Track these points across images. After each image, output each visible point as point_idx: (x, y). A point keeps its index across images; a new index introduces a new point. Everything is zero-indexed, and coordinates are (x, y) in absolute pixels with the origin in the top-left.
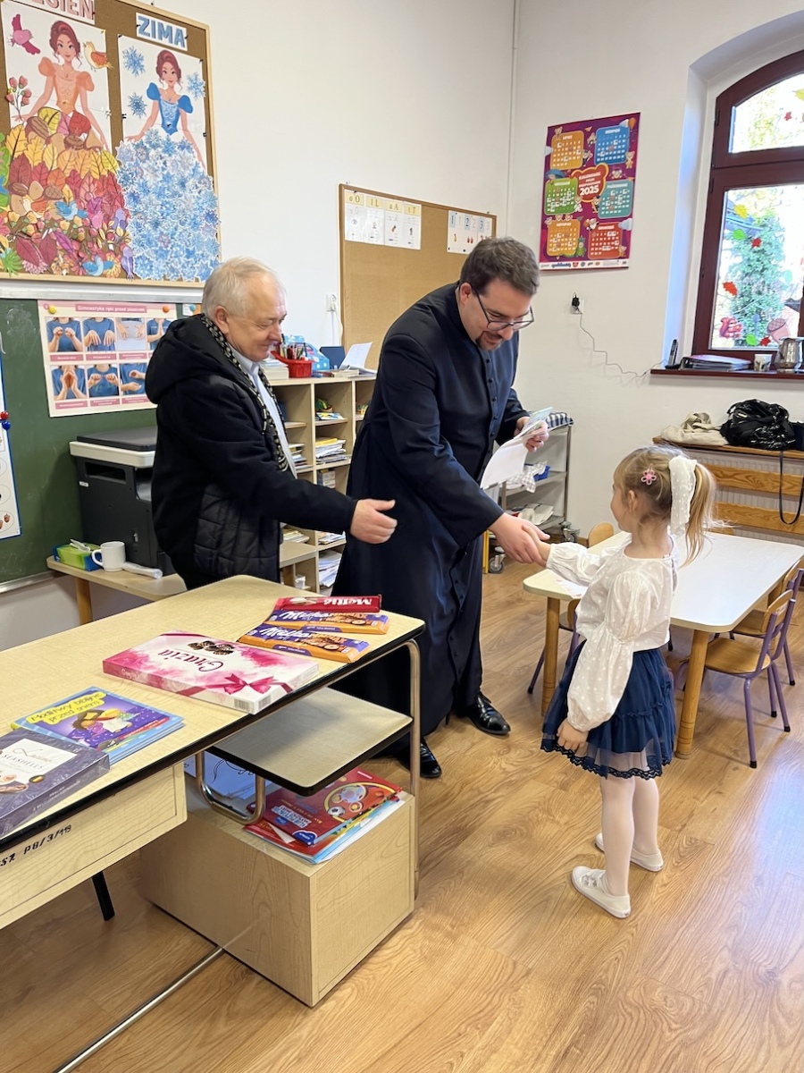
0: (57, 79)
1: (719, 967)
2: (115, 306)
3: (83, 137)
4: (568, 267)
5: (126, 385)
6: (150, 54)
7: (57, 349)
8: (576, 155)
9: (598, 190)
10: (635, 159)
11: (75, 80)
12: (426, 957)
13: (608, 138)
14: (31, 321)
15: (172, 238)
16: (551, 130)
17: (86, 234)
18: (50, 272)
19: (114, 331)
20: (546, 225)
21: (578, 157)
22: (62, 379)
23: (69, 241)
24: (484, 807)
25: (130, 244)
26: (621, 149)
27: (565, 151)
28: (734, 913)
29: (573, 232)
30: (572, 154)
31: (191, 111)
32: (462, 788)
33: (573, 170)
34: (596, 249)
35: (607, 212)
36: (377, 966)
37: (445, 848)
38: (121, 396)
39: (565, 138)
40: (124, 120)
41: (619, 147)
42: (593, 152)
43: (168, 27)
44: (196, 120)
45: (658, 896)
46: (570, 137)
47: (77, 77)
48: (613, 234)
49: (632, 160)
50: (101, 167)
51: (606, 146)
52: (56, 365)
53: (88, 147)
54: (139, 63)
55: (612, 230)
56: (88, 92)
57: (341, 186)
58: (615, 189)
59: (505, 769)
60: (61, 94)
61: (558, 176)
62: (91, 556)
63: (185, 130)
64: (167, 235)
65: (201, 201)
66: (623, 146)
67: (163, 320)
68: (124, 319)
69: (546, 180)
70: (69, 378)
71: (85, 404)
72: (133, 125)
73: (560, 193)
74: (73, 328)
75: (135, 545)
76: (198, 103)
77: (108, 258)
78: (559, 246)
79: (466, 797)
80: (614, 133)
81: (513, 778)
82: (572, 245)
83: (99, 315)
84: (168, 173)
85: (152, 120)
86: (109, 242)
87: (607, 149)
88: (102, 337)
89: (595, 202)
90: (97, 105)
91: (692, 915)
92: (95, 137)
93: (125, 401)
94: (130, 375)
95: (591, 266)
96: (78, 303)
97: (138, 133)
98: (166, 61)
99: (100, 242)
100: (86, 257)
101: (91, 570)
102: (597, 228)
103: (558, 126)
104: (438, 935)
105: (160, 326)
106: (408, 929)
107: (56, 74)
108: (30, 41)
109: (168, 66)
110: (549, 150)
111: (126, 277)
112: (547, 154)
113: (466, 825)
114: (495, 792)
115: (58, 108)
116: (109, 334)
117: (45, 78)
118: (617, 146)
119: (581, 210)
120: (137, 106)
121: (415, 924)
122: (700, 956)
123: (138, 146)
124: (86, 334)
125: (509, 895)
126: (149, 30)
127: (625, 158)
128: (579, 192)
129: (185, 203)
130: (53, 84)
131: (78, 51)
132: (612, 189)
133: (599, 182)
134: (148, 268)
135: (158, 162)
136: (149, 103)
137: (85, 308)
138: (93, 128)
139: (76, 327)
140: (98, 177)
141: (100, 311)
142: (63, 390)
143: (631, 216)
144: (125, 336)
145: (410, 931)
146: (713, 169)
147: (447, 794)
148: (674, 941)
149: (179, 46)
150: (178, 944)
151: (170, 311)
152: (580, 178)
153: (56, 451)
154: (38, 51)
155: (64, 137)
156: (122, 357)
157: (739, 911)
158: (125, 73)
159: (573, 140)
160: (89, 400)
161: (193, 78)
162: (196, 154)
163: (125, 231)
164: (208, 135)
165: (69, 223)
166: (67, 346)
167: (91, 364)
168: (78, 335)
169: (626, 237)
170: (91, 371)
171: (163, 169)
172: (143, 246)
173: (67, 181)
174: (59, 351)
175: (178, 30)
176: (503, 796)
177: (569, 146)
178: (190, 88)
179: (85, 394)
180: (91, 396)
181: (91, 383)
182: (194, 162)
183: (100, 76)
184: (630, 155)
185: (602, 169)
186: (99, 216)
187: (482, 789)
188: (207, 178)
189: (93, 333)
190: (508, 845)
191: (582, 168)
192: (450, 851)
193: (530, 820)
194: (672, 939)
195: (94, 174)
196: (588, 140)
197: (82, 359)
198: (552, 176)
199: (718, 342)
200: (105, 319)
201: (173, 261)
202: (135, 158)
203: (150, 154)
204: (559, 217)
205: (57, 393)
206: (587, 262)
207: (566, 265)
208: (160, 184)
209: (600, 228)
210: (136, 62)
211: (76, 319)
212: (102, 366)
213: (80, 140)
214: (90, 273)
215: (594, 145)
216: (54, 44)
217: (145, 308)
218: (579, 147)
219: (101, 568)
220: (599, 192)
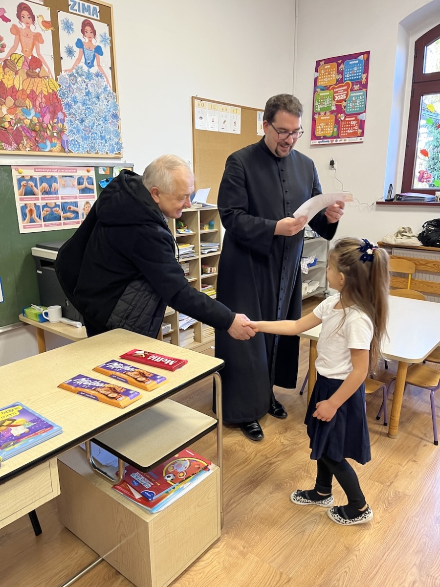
0: (21, 37)
1: (410, 579)
2: (58, 169)
3: (37, 70)
4: (328, 143)
5: (65, 215)
6: (77, 22)
7: (23, 194)
8: (332, 77)
9: (345, 97)
10: (367, 78)
11: (33, 37)
12: (226, 568)
13: (351, 67)
14: (8, 178)
15: (92, 129)
16: (318, 63)
17: (40, 127)
18: (19, 149)
19: (57, 183)
20: (315, 118)
21: (334, 78)
22: (27, 211)
23: (30, 131)
24: (268, 467)
25: (66, 132)
26: (359, 72)
27: (326, 75)
28: (421, 541)
29: (331, 122)
30: (330, 77)
31: (102, 54)
32: (256, 454)
33: (330, 86)
34: (344, 132)
35: (351, 110)
36: (196, 573)
37: (243, 494)
38: (62, 221)
39: (326, 67)
40: (62, 60)
41: (358, 71)
42: (342, 75)
43: (88, 6)
44: (105, 60)
45: (374, 530)
46: (329, 67)
47: (34, 36)
48: (354, 122)
49: (365, 79)
50: (49, 88)
51: (350, 71)
52: (23, 203)
53: (41, 76)
54: (71, 27)
55: (353, 120)
56: (40, 44)
57: (192, 97)
58: (355, 96)
59: (283, 443)
60: (24, 46)
61: (322, 90)
62: (42, 314)
63: (99, 66)
64: (89, 127)
65: (109, 107)
66: (360, 71)
67: (87, 177)
68: (63, 176)
69: (315, 92)
70: (31, 211)
71: (41, 226)
72: (67, 63)
73: (323, 99)
74: (33, 182)
75: (67, 308)
76: (106, 50)
77: (54, 141)
78: (322, 130)
79: (257, 461)
80: (355, 63)
81: (288, 449)
82: (330, 130)
83: (48, 174)
84: (89, 91)
85: (79, 60)
86: (54, 131)
87: (351, 72)
88: (50, 187)
89: (344, 104)
90: (46, 52)
91: (395, 543)
92: (45, 71)
93: (64, 224)
94: (67, 208)
95: (341, 142)
96: (36, 167)
97: (71, 68)
98: (87, 25)
99: (48, 132)
100: (40, 140)
101: (42, 322)
102: (345, 119)
103: (322, 60)
104: (235, 553)
105: (85, 180)
106: (216, 548)
107: (21, 34)
108: (5, 15)
109: (88, 28)
110: (317, 74)
111: (65, 152)
112: (316, 77)
113: (257, 479)
114: (275, 458)
115: (23, 54)
116: (54, 185)
117: (14, 36)
118: (356, 71)
119: (335, 109)
120: (70, 52)
121: (221, 545)
122: (398, 571)
123: (70, 76)
124: (41, 185)
125: (281, 527)
126: (76, 7)
127: (361, 78)
128: (334, 98)
129: (99, 108)
130: (19, 40)
131: (34, 20)
132: (353, 96)
133: (346, 92)
134: (78, 146)
135: (82, 84)
136: (77, 50)
137: (40, 170)
138: (43, 65)
139: (34, 181)
140: (46, 94)
141: (49, 172)
142: (27, 217)
143: (365, 112)
144: (64, 186)
145: (217, 550)
146: (413, 83)
147: (246, 459)
148: (382, 561)
149: (95, 17)
150: (76, 554)
151: (91, 172)
152: (335, 90)
153: (24, 253)
154: (10, 21)
155: (26, 71)
156: (62, 198)
157: (424, 541)
158: (62, 33)
159: (330, 68)
160: (43, 223)
161: (103, 35)
162: (105, 79)
163: (63, 125)
164: (113, 68)
165: (29, 121)
166: (29, 192)
167: (44, 202)
168: (36, 186)
169: (362, 124)
170: (44, 207)
171: (86, 89)
172: (74, 133)
173: (28, 96)
174: (24, 195)
175: (94, 7)
176: (281, 460)
177: (328, 72)
178: (102, 41)
179: (41, 220)
180: (44, 221)
181: (44, 213)
182: (105, 85)
183: (47, 35)
184: (364, 76)
185: (348, 84)
186: (48, 116)
187: (268, 455)
188: (113, 94)
189: (45, 185)
190: (281, 493)
191: (336, 85)
192: (246, 496)
193: (296, 476)
194: (381, 559)
195: (44, 92)
196: (340, 68)
197: (39, 200)
198: (318, 90)
199: (417, 185)
200: (52, 176)
201: (92, 143)
202: (69, 82)
203: (78, 80)
204: (322, 114)
205: (24, 219)
206: (339, 140)
207: (327, 141)
208: (84, 97)
209: (347, 119)
210: (68, 27)
211: (34, 177)
212: (51, 203)
213: (36, 72)
214: (43, 150)
215: (343, 70)
216: (19, 16)
217: (76, 170)
218: (334, 72)
219: (48, 321)
220: (346, 98)
